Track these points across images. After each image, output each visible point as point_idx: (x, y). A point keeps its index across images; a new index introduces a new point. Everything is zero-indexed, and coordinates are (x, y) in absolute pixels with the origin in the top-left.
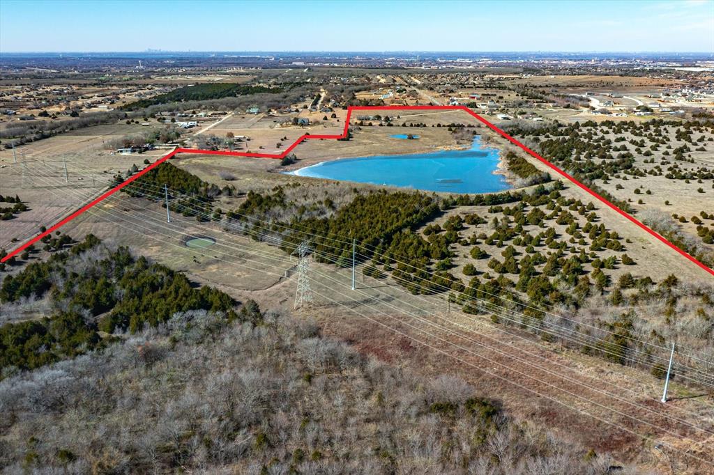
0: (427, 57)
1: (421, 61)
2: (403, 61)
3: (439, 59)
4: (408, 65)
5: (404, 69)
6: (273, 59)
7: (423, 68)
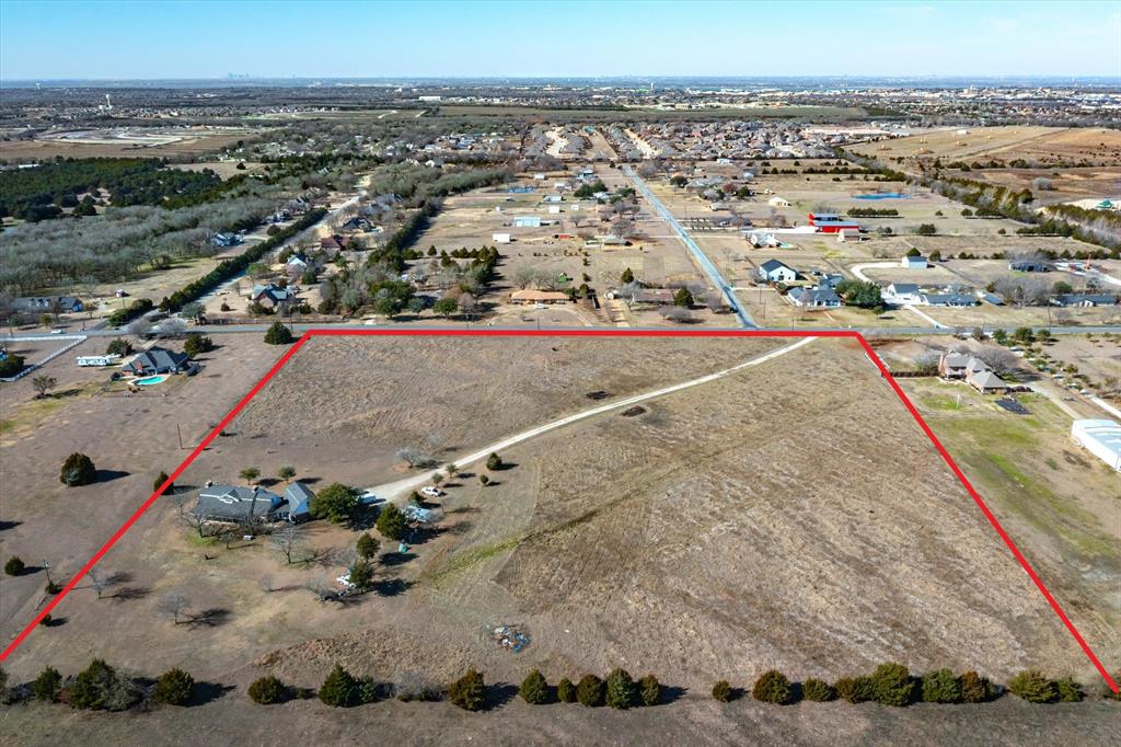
0: (666, 85)
1: (656, 92)
2: (624, 94)
3: (688, 89)
4: (631, 102)
5: (622, 109)
6: (400, 90)
7: (660, 107)
